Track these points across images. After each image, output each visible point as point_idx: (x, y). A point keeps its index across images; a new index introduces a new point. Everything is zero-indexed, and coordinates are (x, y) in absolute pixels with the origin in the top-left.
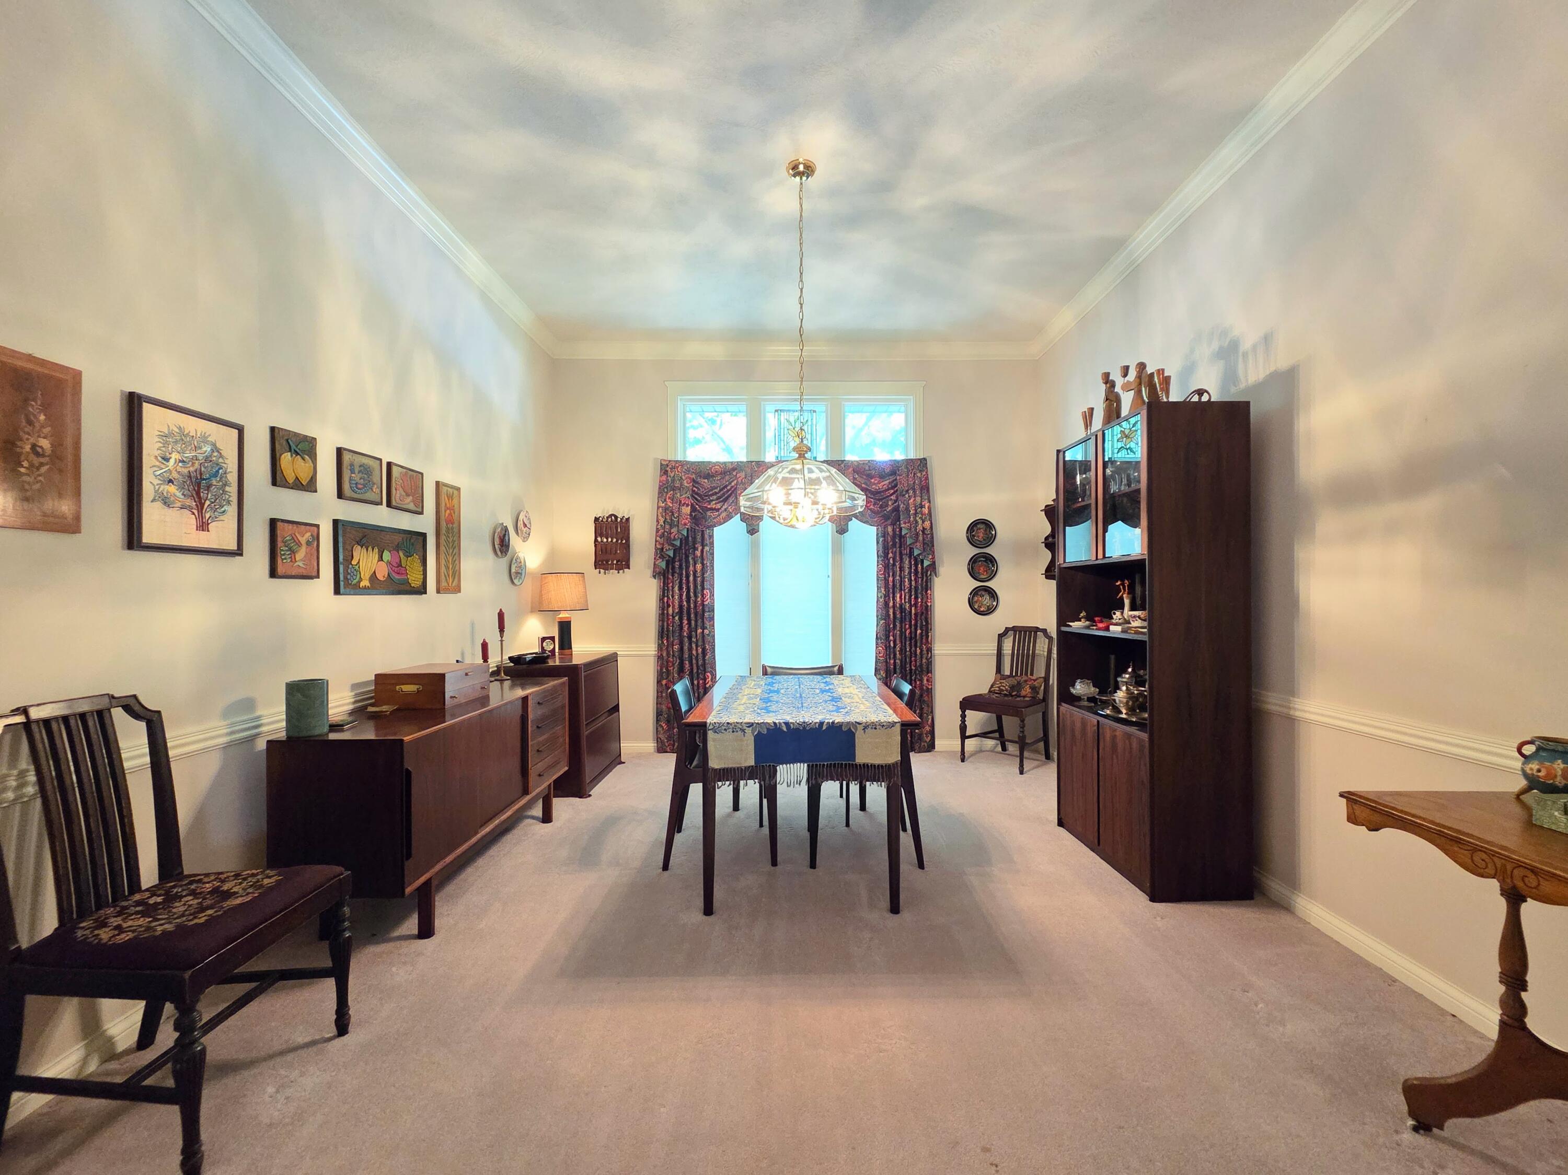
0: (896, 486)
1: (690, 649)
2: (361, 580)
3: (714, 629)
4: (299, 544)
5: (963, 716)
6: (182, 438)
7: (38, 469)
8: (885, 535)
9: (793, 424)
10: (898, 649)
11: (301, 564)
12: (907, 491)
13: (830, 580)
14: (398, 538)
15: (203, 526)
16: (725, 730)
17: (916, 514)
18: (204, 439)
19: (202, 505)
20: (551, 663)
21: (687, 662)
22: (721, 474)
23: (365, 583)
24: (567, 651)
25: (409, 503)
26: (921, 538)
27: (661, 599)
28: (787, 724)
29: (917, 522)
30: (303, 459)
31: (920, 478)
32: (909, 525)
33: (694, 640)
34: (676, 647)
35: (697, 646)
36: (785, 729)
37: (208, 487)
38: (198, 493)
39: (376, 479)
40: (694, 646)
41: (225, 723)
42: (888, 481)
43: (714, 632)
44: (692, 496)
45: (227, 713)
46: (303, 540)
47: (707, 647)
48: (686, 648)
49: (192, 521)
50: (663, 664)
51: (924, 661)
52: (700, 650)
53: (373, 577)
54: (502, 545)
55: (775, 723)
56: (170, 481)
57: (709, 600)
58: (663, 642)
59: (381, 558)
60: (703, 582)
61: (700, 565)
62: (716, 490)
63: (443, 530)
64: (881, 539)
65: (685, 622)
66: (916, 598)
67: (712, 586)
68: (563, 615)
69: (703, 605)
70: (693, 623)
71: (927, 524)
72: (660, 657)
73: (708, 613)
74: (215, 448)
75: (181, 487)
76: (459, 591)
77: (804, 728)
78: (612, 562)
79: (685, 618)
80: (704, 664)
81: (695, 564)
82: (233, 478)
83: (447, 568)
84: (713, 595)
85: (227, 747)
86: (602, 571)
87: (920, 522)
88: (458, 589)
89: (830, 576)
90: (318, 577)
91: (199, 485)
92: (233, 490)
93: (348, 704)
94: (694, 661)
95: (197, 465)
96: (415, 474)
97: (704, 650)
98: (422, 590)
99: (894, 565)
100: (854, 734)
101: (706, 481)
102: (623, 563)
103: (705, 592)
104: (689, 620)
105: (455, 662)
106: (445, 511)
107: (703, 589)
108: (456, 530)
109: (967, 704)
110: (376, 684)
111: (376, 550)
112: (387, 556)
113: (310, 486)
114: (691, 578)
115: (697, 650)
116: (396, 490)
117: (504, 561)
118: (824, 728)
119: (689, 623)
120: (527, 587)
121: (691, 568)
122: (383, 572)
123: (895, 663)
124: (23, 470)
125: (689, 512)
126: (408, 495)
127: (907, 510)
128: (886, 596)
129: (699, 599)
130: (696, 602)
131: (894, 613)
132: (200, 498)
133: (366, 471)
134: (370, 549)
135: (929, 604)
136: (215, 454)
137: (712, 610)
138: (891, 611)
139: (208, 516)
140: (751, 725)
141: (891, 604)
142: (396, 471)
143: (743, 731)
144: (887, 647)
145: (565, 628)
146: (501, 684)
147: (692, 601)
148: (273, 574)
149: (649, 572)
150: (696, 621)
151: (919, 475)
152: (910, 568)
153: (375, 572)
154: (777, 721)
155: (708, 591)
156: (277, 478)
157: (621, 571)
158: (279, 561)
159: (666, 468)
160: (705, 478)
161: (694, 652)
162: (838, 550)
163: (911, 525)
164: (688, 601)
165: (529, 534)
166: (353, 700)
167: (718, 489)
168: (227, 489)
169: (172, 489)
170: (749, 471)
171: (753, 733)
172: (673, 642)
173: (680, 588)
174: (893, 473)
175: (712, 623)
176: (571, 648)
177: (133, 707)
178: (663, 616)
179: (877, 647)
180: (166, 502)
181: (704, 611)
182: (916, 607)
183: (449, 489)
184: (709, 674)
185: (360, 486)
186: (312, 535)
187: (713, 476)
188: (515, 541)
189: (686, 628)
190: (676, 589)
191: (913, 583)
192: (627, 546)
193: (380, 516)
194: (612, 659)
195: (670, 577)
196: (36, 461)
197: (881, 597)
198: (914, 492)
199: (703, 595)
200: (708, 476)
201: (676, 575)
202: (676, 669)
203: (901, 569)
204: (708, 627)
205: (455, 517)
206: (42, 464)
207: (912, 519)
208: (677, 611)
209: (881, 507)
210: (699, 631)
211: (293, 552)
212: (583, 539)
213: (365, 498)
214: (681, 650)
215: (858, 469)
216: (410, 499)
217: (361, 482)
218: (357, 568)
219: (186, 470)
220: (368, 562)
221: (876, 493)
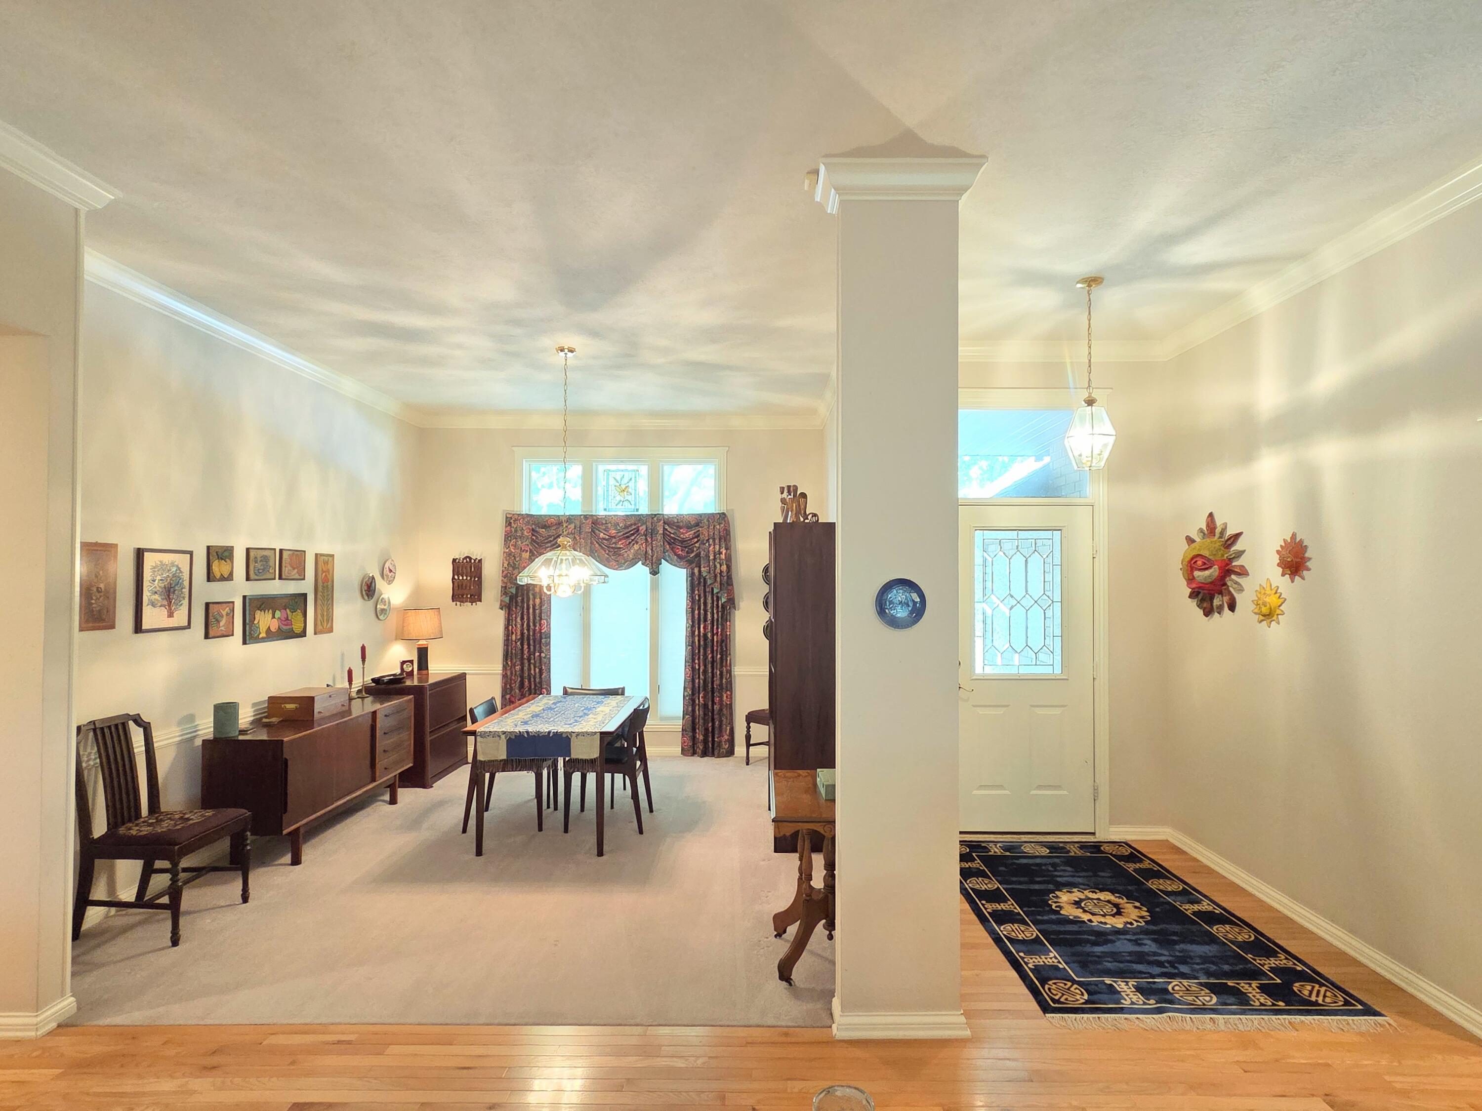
0: (698, 536)
1: (529, 669)
2: (260, 633)
3: (550, 652)
4: (222, 616)
5: (748, 728)
6: (162, 567)
7: (99, 600)
8: (693, 574)
9: (619, 481)
10: (701, 671)
11: (222, 628)
12: (708, 540)
13: (648, 611)
14: (286, 600)
15: (171, 615)
16: (488, 736)
17: (715, 559)
18: (173, 564)
19: (171, 602)
20: (408, 683)
21: (527, 680)
22: (556, 524)
23: (263, 635)
24: (424, 672)
25: (295, 574)
26: (718, 579)
27: (506, 628)
28: (527, 732)
29: (715, 566)
30: (225, 561)
31: (719, 530)
32: (708, 568)
33: (532, 661)
34: (518, 668)
35: (535, 667)
36: (526, 736)
37: (174, 593)
38: (169, 596)
39: (271, 563)
40: (532, 666)
41: (177, 729)
42: (693, 531)
43: (550, 655)
44: (531, 543)
45: (179, 723)
46: (224, 613)
47: (543, 668)
48: (526, 668)
49: (165, 612)
50: (507, 681)
51: (724, 681)
52: (537, 670)
53: (269, 629)
54: (369, 589)
55: (520, 732)
56: (156, 593)
57: (546, 629)
58: (507, 663)
59: (274, 617)
60: (540, 614)
61: (539, 599)
62: (550, 539)
63: (320, 589)
64: (689, 579)
65: (526, 647)
66: (717, 628)
67: (549, 616)
68: (422, 642)
69: (541, 633)
70: (532, 647)
71: (724, 568)
72: (504, 676)
73: (545, 640)
74: (179, 569)
75: (161, 595)
76: (332, 631)
77: (538, 735)
78: (467, 595)
79: (526, 644)
80: (540, 683)
81: (534, 598)
82: (186, 584)
83: (322, 615)
84: (550, 624)
85: (180, 743)
86: (458, 603)
87: (718, 566)
88: (331, 630)
89: (649, 608)
90: (233, 635)
91: (169, 591)
92: (186, 591)
93: (251, 716)
94: (532, 679)
95: (169, 581)
96: (299, 553)
97: (541, 670)
98: (303, 634)
99: (699, 600)
100: (570, 739)
101: (544, 530)
102: (476, 597)
103: (542, 622)
104: (529, 645)
105: (326, 686)
106: (322, 574)
107: (541, 619)
108: (330, 586)
109: (752, 718)
110: (269, 703)
111: (271, 611)
112: (278, 614)
113: (230, 577)
114: (531, 610)
115: (535, 670)
116: (285, 567)
117: (371, 603)
118: (551, 735)
119: (529, 648)
120: (392, 620)
121: (531, 602)
122: (275, 625)
123: (699, 682)
124: (93, 601)
125: (528, 557)
126: (294, 569)
127: (708, 556)
128: (693, 626)
129: (537, 628)
130: (534, 630)
131: (699, 641)
132: (170, 599)
133: (265, 559)
134: (267, 611)
135: (728, 633)
136: (178, 571)
137: (548, 636)
138: (697, 639)
139: (173, 608)
140: (504, 733)
141: (697, 633)
142: (285, 555)
143: (499, 736)
144: (693, 668)
145: (423, 653)
146: (362, 701)
147: (531, 630)
148: (207, 636)
149: (498, 605)
150: (535, 647)
151: (718, 527)
152: (713, 603)
153: (269, 626)
154: (521, 731)
155: (545, 621)
156: (210, 578)
157: (474, 604)
158: (210, 628)
159: (511, 520)
160: (542, 528)
161: (532, 672)
162: (655, 587)
163: (710, 568)
164: (528, 630)
165: (394, 578)
166: (253, 714)
167: (553, 537)
168: (184, 590)
169: (157, 597)
170: (578, 523)
171: (506, 738)
172: (515, 663)
173: (522, 619)
174: (697, 525)
175: (548, 647)
176: (427, 669)
177: (138, 720)
178: (508, 641)
179: (685, 669)
180: (153, 605)
181: (541, 638)
182: (717, 636)
183: (325, 557)
184: (544, 690)
185: (260, 571)
186: (230, 609)
187: (549, 527)
188: (380, 584)
189: (526, 652)
190: (519, 620)
191: (715, 616)
192: (479, 583)
193: (275, 587)
194: (462, 677)
195: (514, 609)
196: (98, 595)
197: (689, 627)
198: (714, 540)
199: (540, 625)
200: (544, 527)
201: (519, 608)
202: (517, 685)
203: (705, 604)
204: (545, 651)
205: (330, 577)
206: (101, 596)
207: (711, 564)
208: (519, 637)
209: (688, 553)
210: (537, 654)
211: (218, 621)
212: (443, 578)
213: (264, 577)
214: (522, 669)
215: (669, 522)
216: (296, 570)
217: (262, 568)
218: (257, 625)
219: (163, 585)
220: (265, 621)
221: (683, 541)
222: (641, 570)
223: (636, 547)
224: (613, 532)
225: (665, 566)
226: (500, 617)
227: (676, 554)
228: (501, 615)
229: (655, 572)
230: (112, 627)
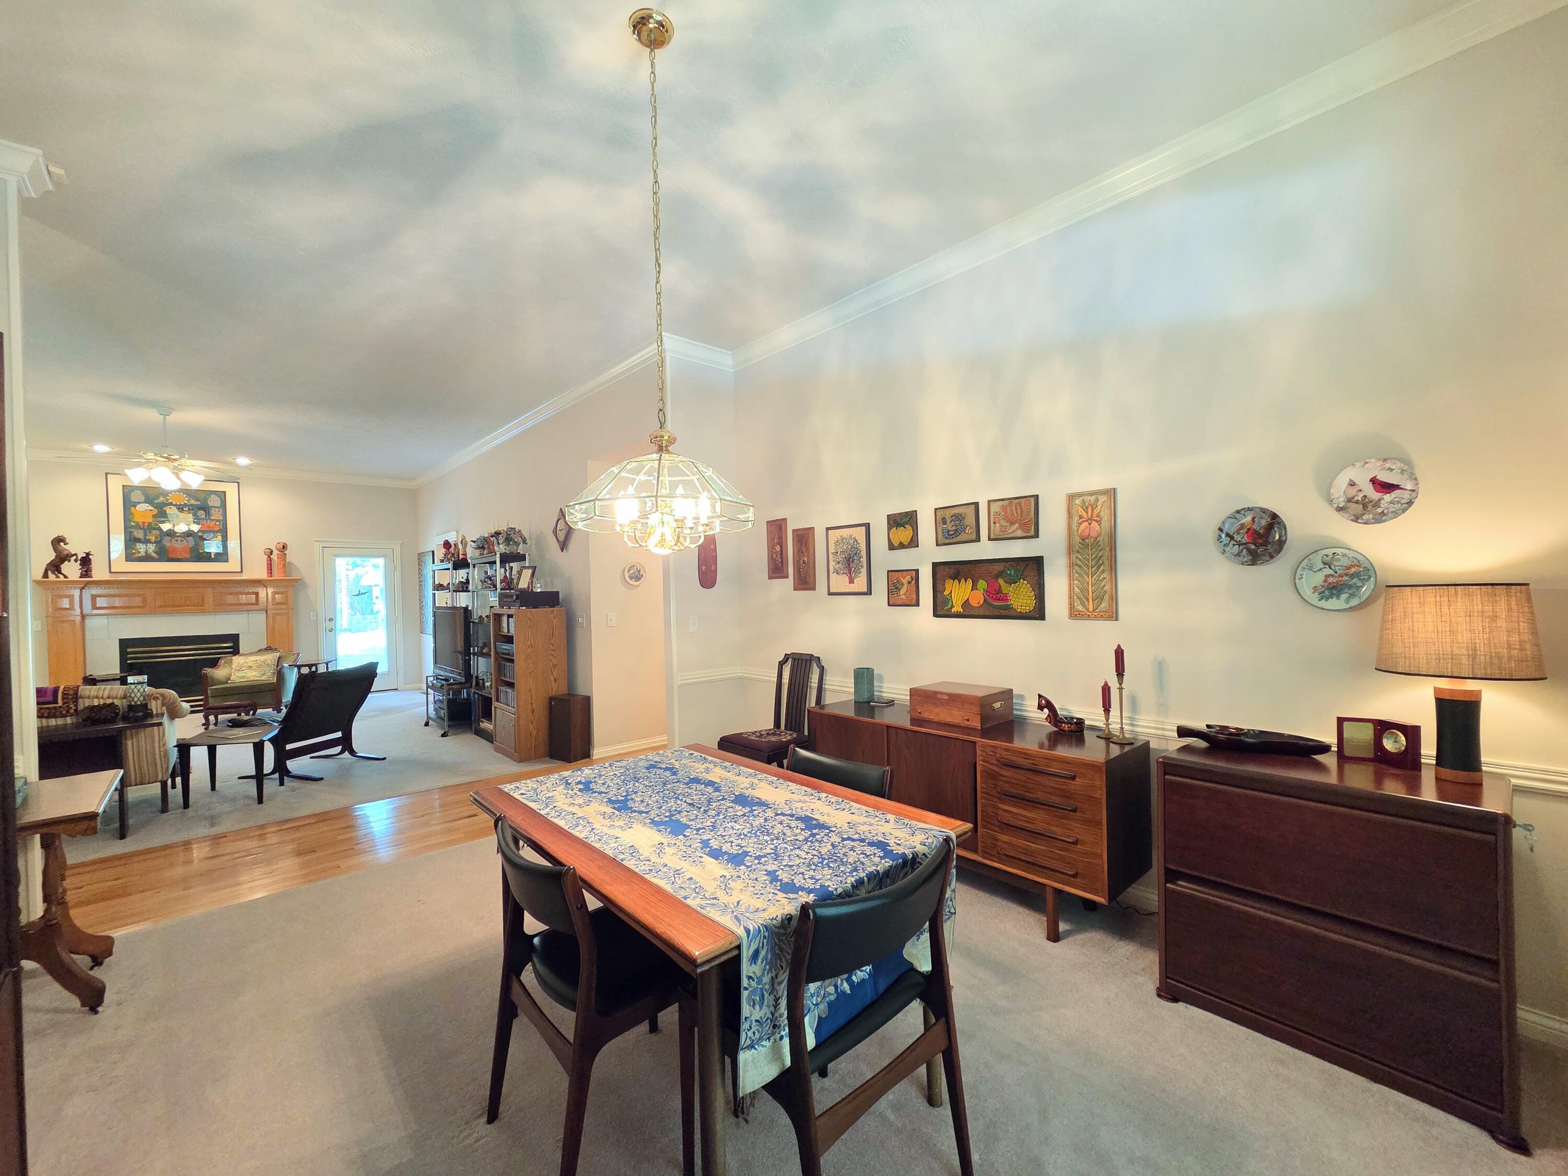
2: (952, 606)
4: (903, 585)
6: (843, 540)
11: (903, 597)
14: (998, 568)
15: (851, 581)
18: (851, 537)
19: (851, 571)
25: (1016, 530)
30: (905, 528)
37: (853, 561)
38: (849, 565)
46: (905, 581)
49: (847, 579)
53: (966, 604)
56: (839, 562)
59: (974, 587)
63: (1079, 548)
74: (856, 540)
75: (842, 564)
76: (1113, 618)
82: (864, 553)
88: (1110, 616)
90: (919, 605)
91: (849, 560)
92: (864, 560)
95: (848, 552)
96: (1023, 500)
98: (1038, 613)
108: (1108, 545)
111: (970, 581)
112: (982, 584)
113: (911, 544)
122: (978, 599)
124: (801, 570)
126: (1012, 523)
132: (850, 567)
133: (959, 518)
136: (856, 543)
139: (854, 576)
142: (998, 506)
148: (890, 604)
153: (968, 599)
156: (891, 546)
158: (891, 596)
169: (840, 566)
180: (838, 572)
185: (950, 533)
186: (912, 577)
196: (804, 565)
205: (1107, 529)
206: (805, 567)
211: (899, 590)
213: (956, 540)
216: (1017, 525)
217: (954, 528)
218: (949, 597)
219: (844, 556)
230: (814, 589)
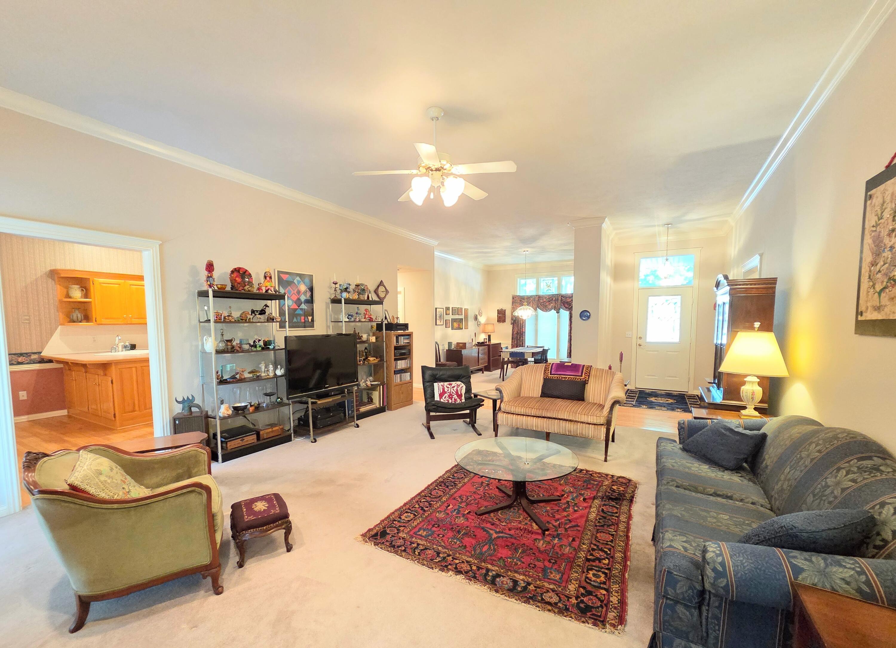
1: (519, 343)
9: (548, 283)
11: (448, 326)
14: (459, 320)
16: (505, 352)
20: (486, 344)
21: (518, 346)
22: (527, 299)
23: (455, 328)
24: (490, 341)
27: (513, 330)
28: (515, 351)
30: (449, 310)
34: (516, 342)
39: (456, 311)
40: (520, 341)
41: (443, 346)
42: (571, 299)
44: (519, 304)
47: (523, 342)
52: (521, 343)
54: (476, 318)
55: (513, 351)
56: (438, 317)
57: (524, 330)
58: (513, 340)
60: (522, 326)
61: (522, 321)
64: (569, 315)
65: (518, 336)
67: (525, 326)
68: (489, 333)
69: (523, 332)
72: (512, 344)
77: (517, 352)
78: (501, 320)
79: (518, 334)
82: (443, 315)
83: (466, 324)
85: (443, 349)
86: (499, 323)
89: (557, 324)
93: (454, 346)
94: (520, 346)
95: (440, 315)
96: (462, 308)
98: (462, 329)
101: (523, 300)
102: (504, 321)
105: (468, 341)
110: (457, 343)
112: (458, 323)
113: (449, 314)
114: (520, 325)
116: (459, 312)
117: (477, 322)
120: (481, 327)
121: (520, 322)
122: (457, 326)
125: (518, 308)
130: (521, 331)
134: (456, 322)
137: (525, 333)
140: (509, 351)
145: (489, 336)
146: (476, 347)
149: (510, 323)
150: (521, 335)
155: (524, 328)
157: (503, 323)
159: (513, 297)
160: (520, 299)
162: (559, 317)
164: (519, 331)
165: (482, 315)
168: (442, 317)
170: (533, 298)
171: (509, 353)
177: (437, 343)
178: (513, 334)
180: (438, 320)
183: (467, 309)
185: (454, 313)
186: (449, 321)
187: (525, 299)
188: (479, 317)
189: (518, 338)
190: (516, 328)
192: (505, 317)
193: (457, 317)
194: (500, 343)
195: (515, 324)
197: (569, 330)
199: (522, 329)
204: (524, 337)
208: (516, 333)
210: (521, 338)
212: (495, 315)
214: (517, 342)
215: (562, 296)
220: (455, 325)
221: (567, 302)
222: (553, 312)
223: (552, 304)
224: (545, 300)
225: (561, 310)
226: (511, 327)
227: (565, 307)
228: (511, 326)
229: (558, 312)
